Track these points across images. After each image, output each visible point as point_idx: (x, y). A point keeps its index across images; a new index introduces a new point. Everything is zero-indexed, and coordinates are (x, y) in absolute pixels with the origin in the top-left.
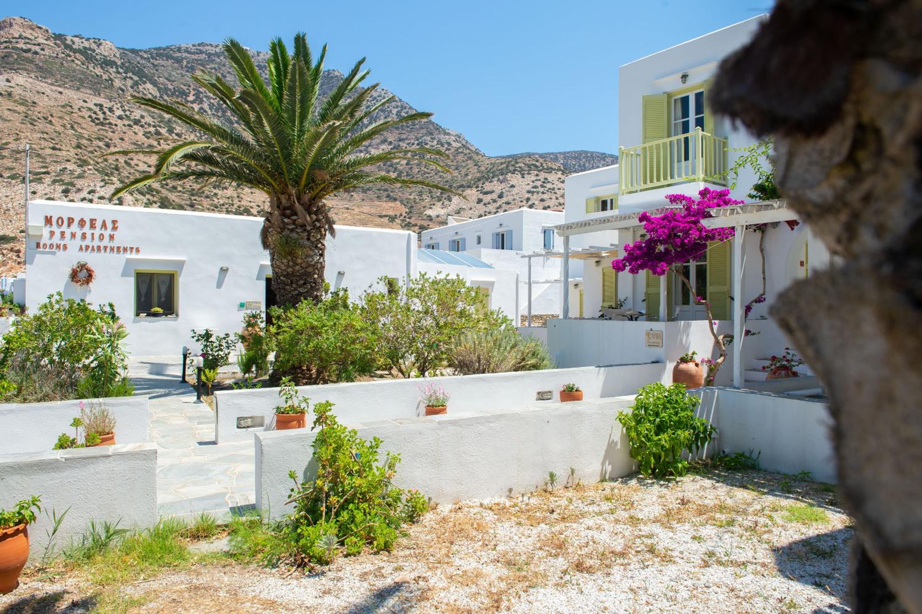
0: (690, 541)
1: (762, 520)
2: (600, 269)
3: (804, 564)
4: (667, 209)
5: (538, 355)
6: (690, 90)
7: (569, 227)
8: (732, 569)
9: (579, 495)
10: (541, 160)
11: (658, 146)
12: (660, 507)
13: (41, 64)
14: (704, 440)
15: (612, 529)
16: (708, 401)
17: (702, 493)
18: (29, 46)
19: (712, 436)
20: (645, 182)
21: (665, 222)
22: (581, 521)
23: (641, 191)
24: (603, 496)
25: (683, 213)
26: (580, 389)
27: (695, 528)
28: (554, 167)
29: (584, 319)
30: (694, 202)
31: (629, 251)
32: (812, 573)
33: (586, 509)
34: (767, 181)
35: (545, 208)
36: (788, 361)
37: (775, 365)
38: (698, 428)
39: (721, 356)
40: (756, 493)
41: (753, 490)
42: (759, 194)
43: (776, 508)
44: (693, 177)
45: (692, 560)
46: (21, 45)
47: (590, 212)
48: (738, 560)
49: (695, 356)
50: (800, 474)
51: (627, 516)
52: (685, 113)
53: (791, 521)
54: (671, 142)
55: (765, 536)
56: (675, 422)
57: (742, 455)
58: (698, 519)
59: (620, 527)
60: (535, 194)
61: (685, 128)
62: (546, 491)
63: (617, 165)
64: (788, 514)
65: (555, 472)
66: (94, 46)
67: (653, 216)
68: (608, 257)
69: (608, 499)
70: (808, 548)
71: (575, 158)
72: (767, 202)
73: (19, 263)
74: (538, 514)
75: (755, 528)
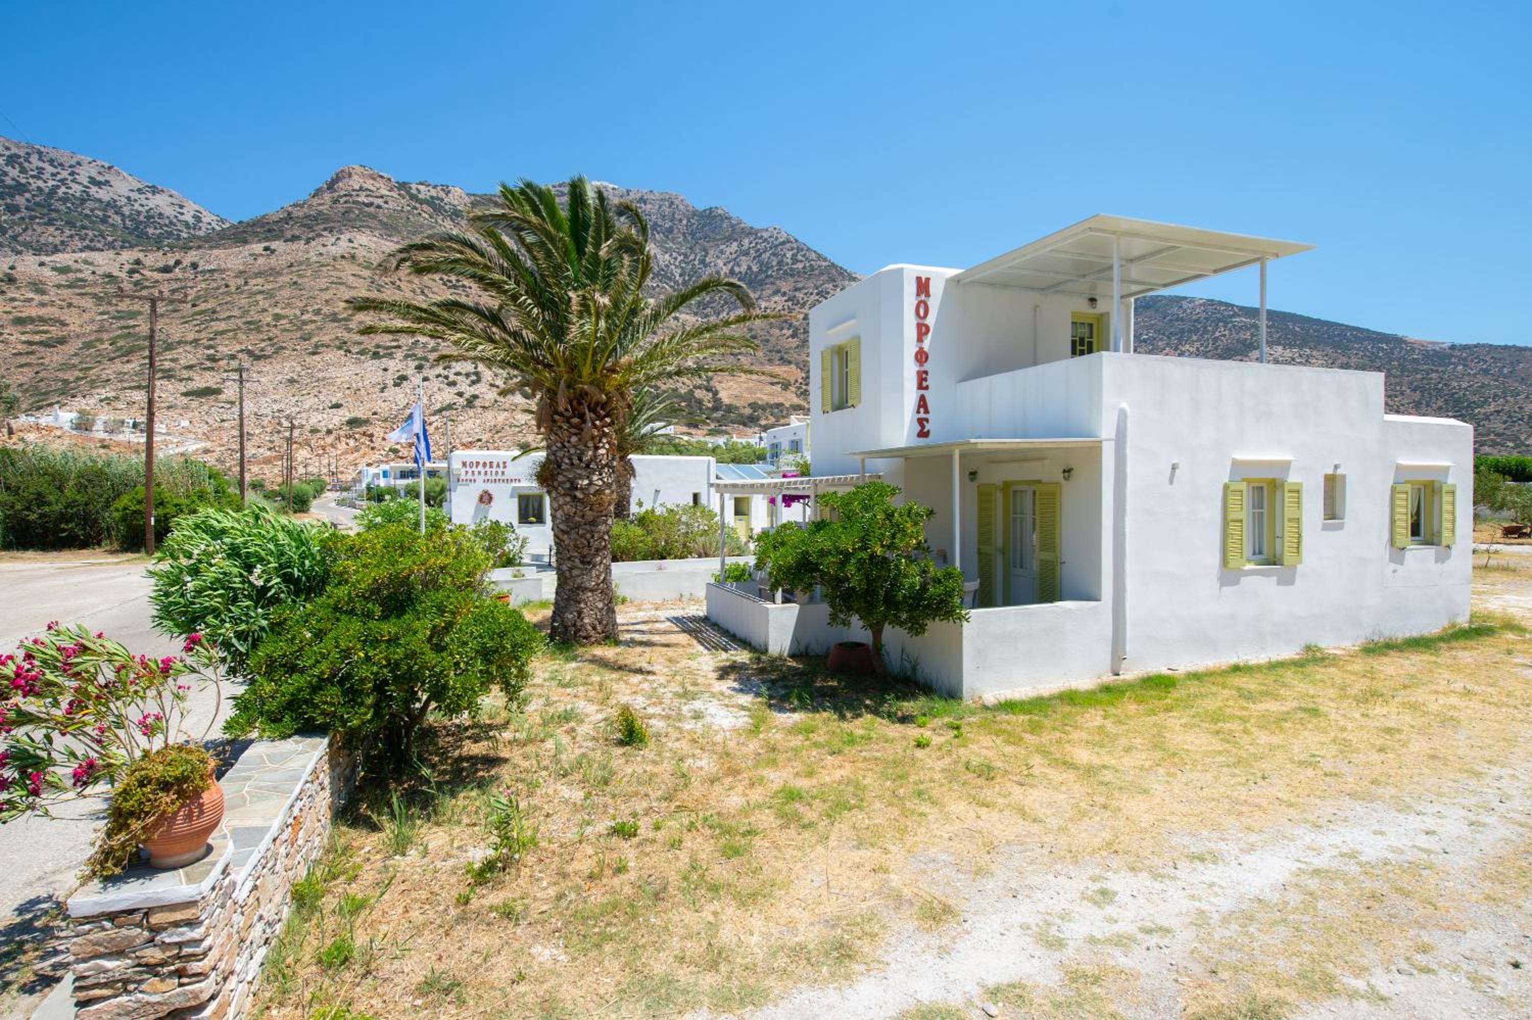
13: (385, 220)
18: (371, 199)
46: (362, 199)
66: (442, 195)
73: (373, 449)
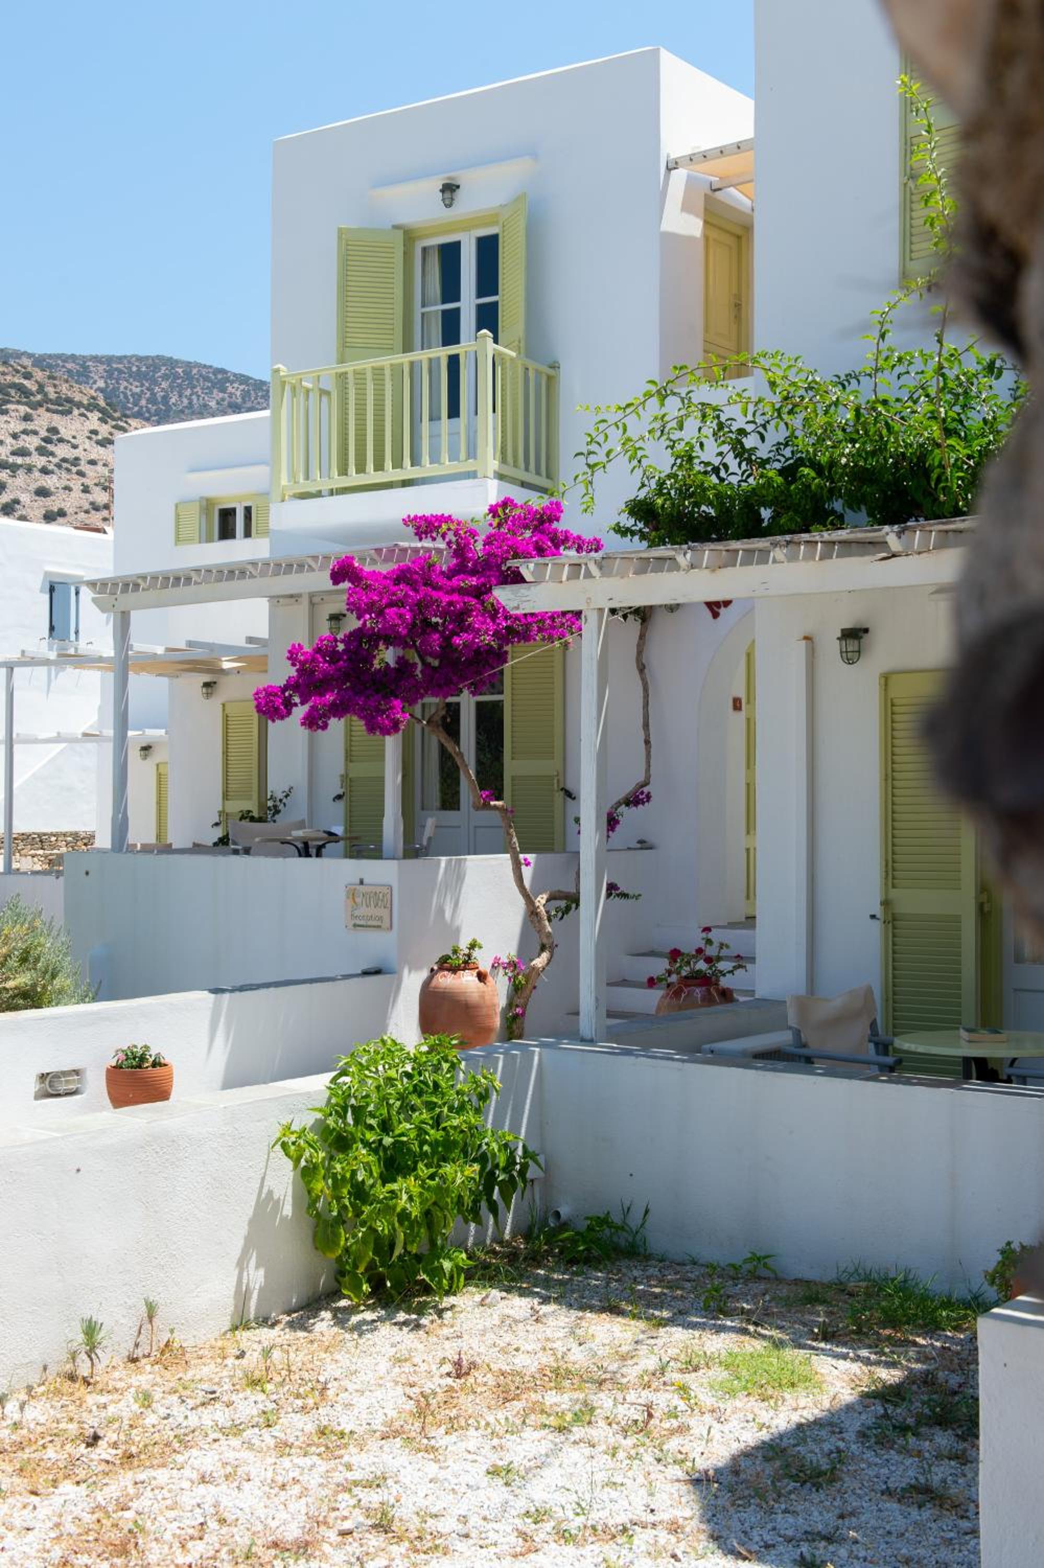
0: (485, 1480)
1: (664, 1400)
2: (215, 704)
3: (771, 1511)
4: (404, 550)
5: (37, 960)
6: (466, 225)
7: (130, 585)
8: (596, 1547)
9: (171, 1378)
10: (39, 375)
11: (378, 372)
12: (400, 1389)
14: (508, 1188)
15: (270, 1474)
16: (517, 1078)
17: (508, 1338)
19: (529, 1175)
20: (343, 471)
21: (401, 591)
22: (180, 1458)
23: (332, 493)
24: (239, 1374)
25: (445, 562)
26: (167, 1058)
27: (496, 1442)
28: (77, 397)
29: (167, 849)
30: (473, 533)
31: (303, 663)
32: (790, 1533)
33: (193, 1421)
34: (660, 493)
35: (50, 517)
36: (709, 960)
37: (679, 973)
38: (494, 1155)
39: (543, 948)
40: (642, 1325)
41: (635, 1317)
42: (640, 525)
43: (695, 1361)
44: (470, 466)
45: (493, 1537)
47: (189, 541)
48: (611, 1522)
49: (476, 953)
50: (746, 1261)
51: (310, 1428)
52: (451, 290)
53: (731, 1393)
54: (412, 364)
55: (673, 1444)
56: (434, 1145)
57: (604, 1221)
58: (501, 1416)
59: (289, 1466)
60: (21, 472)
61: (451, 334)
62: (72, 1378)
63: (266, 413)
64: (725, 1374)
65: (99, 1318)
67: (367, 568)
68: (238, 671)
69: (254, 1383)
70: (778, 1463)
71: (139, 376)
72: (662, 551)
74: (51, 1453)
75: (646, 1423)
